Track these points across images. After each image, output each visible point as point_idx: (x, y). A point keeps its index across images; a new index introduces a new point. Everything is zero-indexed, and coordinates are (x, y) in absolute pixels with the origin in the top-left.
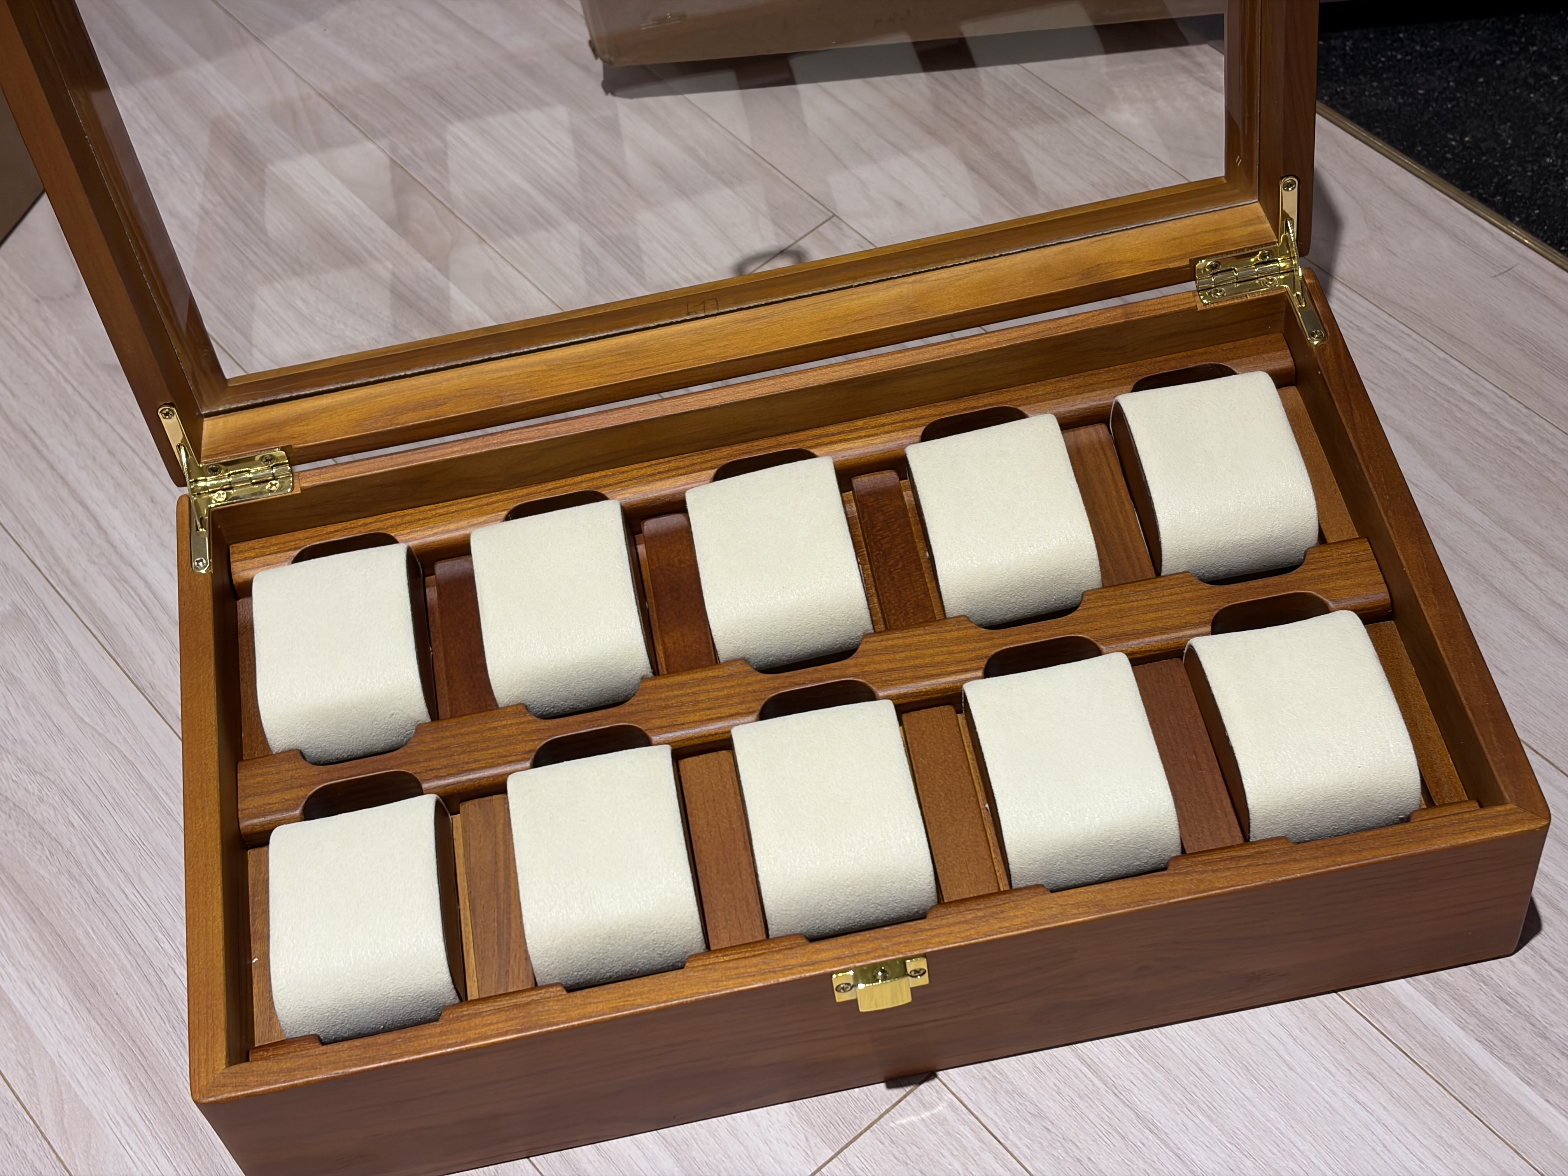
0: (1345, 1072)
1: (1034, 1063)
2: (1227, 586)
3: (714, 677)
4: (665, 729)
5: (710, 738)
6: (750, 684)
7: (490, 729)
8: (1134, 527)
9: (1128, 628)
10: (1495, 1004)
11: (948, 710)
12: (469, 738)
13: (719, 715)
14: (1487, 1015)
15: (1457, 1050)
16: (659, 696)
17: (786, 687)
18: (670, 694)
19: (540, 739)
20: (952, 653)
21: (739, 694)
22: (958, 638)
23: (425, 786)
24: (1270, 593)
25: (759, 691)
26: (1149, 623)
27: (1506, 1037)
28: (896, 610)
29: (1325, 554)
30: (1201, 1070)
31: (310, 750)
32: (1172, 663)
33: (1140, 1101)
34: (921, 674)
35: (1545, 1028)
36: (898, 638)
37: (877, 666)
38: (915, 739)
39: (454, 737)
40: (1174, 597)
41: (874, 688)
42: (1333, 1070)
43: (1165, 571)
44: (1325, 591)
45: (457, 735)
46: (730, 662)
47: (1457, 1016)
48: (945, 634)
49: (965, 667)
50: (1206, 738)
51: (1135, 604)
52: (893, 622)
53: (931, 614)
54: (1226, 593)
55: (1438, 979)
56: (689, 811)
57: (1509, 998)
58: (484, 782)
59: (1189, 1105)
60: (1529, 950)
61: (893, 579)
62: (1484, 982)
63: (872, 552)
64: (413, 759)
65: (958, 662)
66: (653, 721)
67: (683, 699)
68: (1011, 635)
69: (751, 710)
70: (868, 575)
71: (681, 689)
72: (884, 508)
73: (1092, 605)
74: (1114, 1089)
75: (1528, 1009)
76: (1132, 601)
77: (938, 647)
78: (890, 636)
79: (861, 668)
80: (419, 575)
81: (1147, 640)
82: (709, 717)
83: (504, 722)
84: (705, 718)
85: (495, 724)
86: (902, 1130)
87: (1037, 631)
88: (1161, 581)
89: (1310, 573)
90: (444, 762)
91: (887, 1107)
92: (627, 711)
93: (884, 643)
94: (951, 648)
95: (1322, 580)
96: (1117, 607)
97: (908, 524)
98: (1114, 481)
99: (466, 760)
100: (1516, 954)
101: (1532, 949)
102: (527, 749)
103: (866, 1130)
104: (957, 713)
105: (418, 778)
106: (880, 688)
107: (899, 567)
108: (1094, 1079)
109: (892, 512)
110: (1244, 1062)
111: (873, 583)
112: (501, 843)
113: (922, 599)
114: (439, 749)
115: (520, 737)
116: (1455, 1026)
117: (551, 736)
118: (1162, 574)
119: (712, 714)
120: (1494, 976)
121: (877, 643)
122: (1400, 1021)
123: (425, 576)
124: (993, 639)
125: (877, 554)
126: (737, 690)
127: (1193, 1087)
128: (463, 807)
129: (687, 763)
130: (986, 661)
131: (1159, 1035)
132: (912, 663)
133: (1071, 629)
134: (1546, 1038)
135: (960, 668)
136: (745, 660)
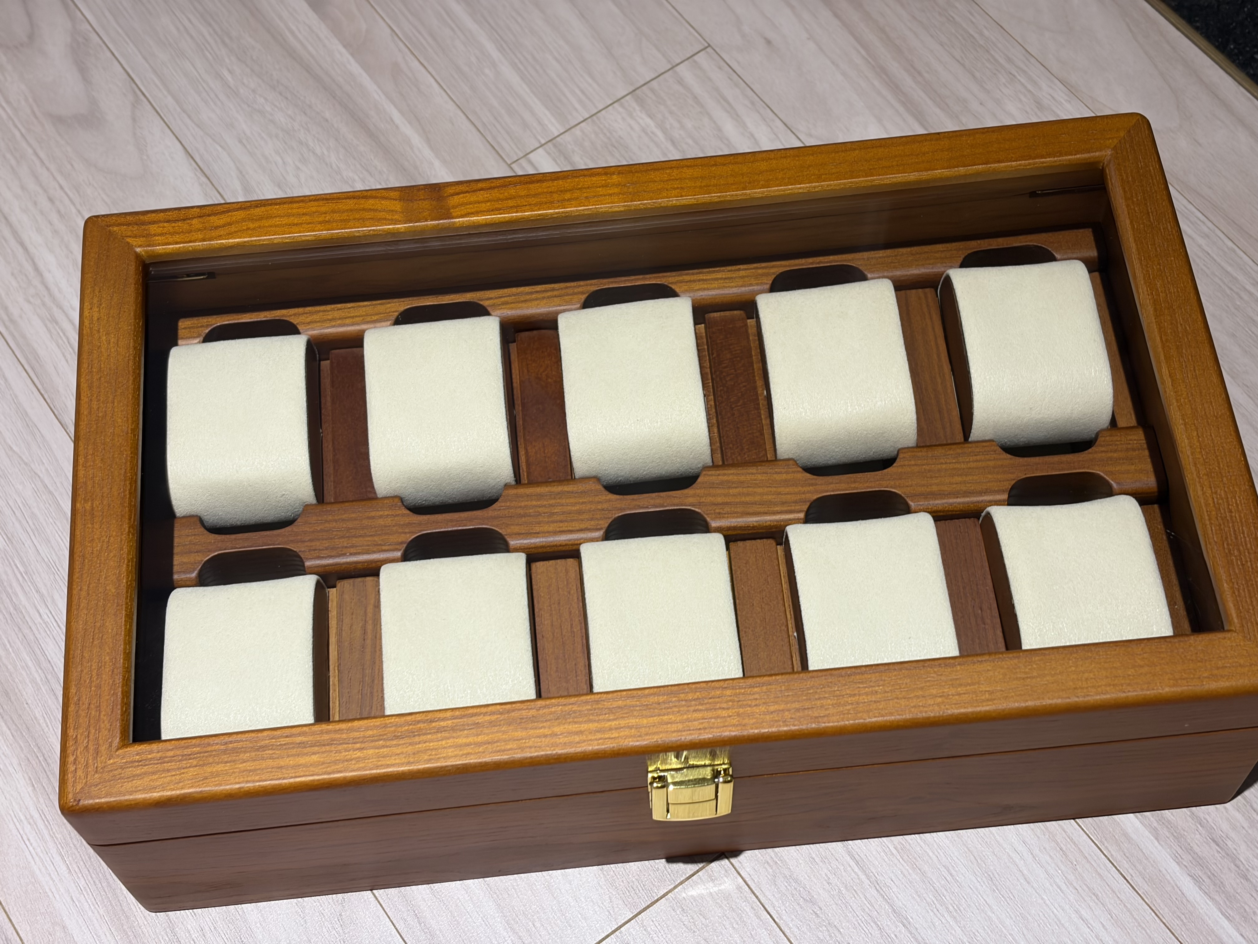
0: (1074, 891)
1: (810, 854)
2: (1026, 459)
3: (568, 492)
4: (522, 536)
5: (561, 548)
6: (599, 502)
7: (369, 518)
8: (949, 391)
9: (935, 488)
10: (1207, 844)
11: (771, 542)
12: (350, 524)
13: (571, 528)
14: (1200, 854)
15: (1172, 882)
16: (520, 504)
17: (631, 509)
18: (529, 503)
19: (413, 533)
20: (780, 494)
21: (590, 511)
22: (786, 480)
23: (308, 564)
24: (1063, 470)
25: (607, 510)
26: (955, 486)
27: (1213, 875)
28: (733, 445)
29: (1115, 438)
30: (951, 874)
31: (208, 517)
32: (970, 522)
33: (897, 898)
34: (751, 510)
35: (1248, 870)
36: (733, 474)
37: (712, 499)
38: (739, 567)
39: (336, 521)
40: (980, 464)
41: (708, 519)
42: (1064, 887)
43: (974, 436)
44: (1111, 473)
45: (339, 519)
46: (585, 479)
47: (1174, 852)
48: (775, 476)
49: (789, 508)
50: (992, 595)
51: (944, 466)
52: (729, 455)
53: (763, 452)
54: (1024, 466)
55: (1162, 817)
56: (536, 610)
57: (1220, 840)
58: (359, 566)
59: (938, 906)
60: (1242, 800)
61: (733, 415)
62: (1200, 824)
63: (717, 388)
64: (299, 537)
65: (783, 503)
66: (512, 527)
67: (540, 510)
68: (832, 483)
69: (599, 527)
70: (711, 405)
71: (539, 500)
72: (731, 347)
73: (906, 463)
74: (876, 885)
75: (1235, 852)
76: (942, 463)
77: (768, 487)
78: (726, 472)
79: (698, 498)
80: (316, 360)
81: (951, 501)
82: (561, 529)
83: (381, 513)
84: (558, 530)
85: (373, 514)
86: (692, 900)
87: (855, 482)
88: (969, 447)
89: (1100, 455)
90: (326, 544)
91: (682, 879)
92: (490, 515)
93: (720, 477)
94: (779, 490)
95: (1110, 462)
96: (927, 467)
97: (752, 364)
98: (937, 344)
99: (346, 545)
100: (1231, 802)
101: (1245, 799)
102: (400, 540)
103: (661, 898)
104: (777, 545)
105: (302, 556)
106: (713, 519)
107: (739, 404)
108: (860, 873)
109: (738, 352)
110: (990, 873)
111: (715, 414)
112: (370, 622)
113: (757, 437)
114: (322, 531)
115: (394, 528)
116: (1171, 860)
117: (421, 531)
118: (970, 440)
119: (564, 526)
120: (1209, 820)
121: (714, 477)
122: (1125, 850)
123: (320, 361)
124: (816, 485)
125: (721, 390)
126: (588, 507)
127: (943, 890)
128: (341, 584)
129: (539, 567)
130: (808, 504)
131: (919, 841)
132: (743, 499)
133: (884, 483)
134: (1247, 880)
135: (785, 509)
136: (596, 479)
